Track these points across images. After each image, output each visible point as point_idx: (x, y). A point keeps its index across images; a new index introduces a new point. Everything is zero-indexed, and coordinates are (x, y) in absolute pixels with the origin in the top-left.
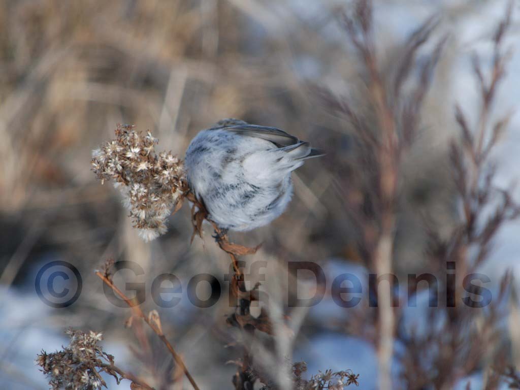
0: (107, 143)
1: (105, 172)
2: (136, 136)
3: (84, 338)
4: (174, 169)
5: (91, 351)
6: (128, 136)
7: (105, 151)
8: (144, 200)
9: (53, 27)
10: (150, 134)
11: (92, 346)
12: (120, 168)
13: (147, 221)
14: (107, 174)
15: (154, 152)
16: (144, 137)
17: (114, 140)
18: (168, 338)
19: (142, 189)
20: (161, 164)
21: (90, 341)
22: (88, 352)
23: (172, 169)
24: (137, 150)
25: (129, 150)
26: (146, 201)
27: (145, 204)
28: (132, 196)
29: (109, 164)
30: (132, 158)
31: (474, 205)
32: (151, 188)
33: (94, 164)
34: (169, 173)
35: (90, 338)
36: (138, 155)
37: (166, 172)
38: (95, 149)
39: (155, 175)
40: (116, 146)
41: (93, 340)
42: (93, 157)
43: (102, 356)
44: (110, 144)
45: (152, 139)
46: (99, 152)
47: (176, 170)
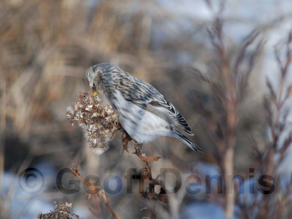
0: (75, 103)
1: (74, 119)
2: (90, 99)
3: (62, 206)
4: (111, 116)
5: (66, 213)
6: (86, 99)
7: (74, 107)
8: (95, 134)
9: (46, 36)
10: (98, 97)
11: (66, 210)
12: (82, 116)
13: (98, 144)
14: (75, 120)
15: (100, 107)
16: (95, 99)
17: (78, 101)
18: (110, 205)
19: (94, 128)
20: (104, 114)
21: (66, 208)
22: (65, 214)
23: (110, 116)
24: (91, 106)
25: (87, 106)
26: (96, 134)
27: (96, 136)
28: (89, 131)
29: (76, 115)
30: (88, 110)
31: (277, 131)
32: (99, 127)
33: (68, 115)
34: (109, 119)
35: (66, 206)
36: (92, 109)
37: (107, 118)
38: (69, 106)
39: (101, 119)
40: (80, 105)
41: (67, 207)
42: (67, 111)
43: (73, 215)
44: (76, 104)
45: (99, 100)
46: (71, 108)
47: (112, 117)
